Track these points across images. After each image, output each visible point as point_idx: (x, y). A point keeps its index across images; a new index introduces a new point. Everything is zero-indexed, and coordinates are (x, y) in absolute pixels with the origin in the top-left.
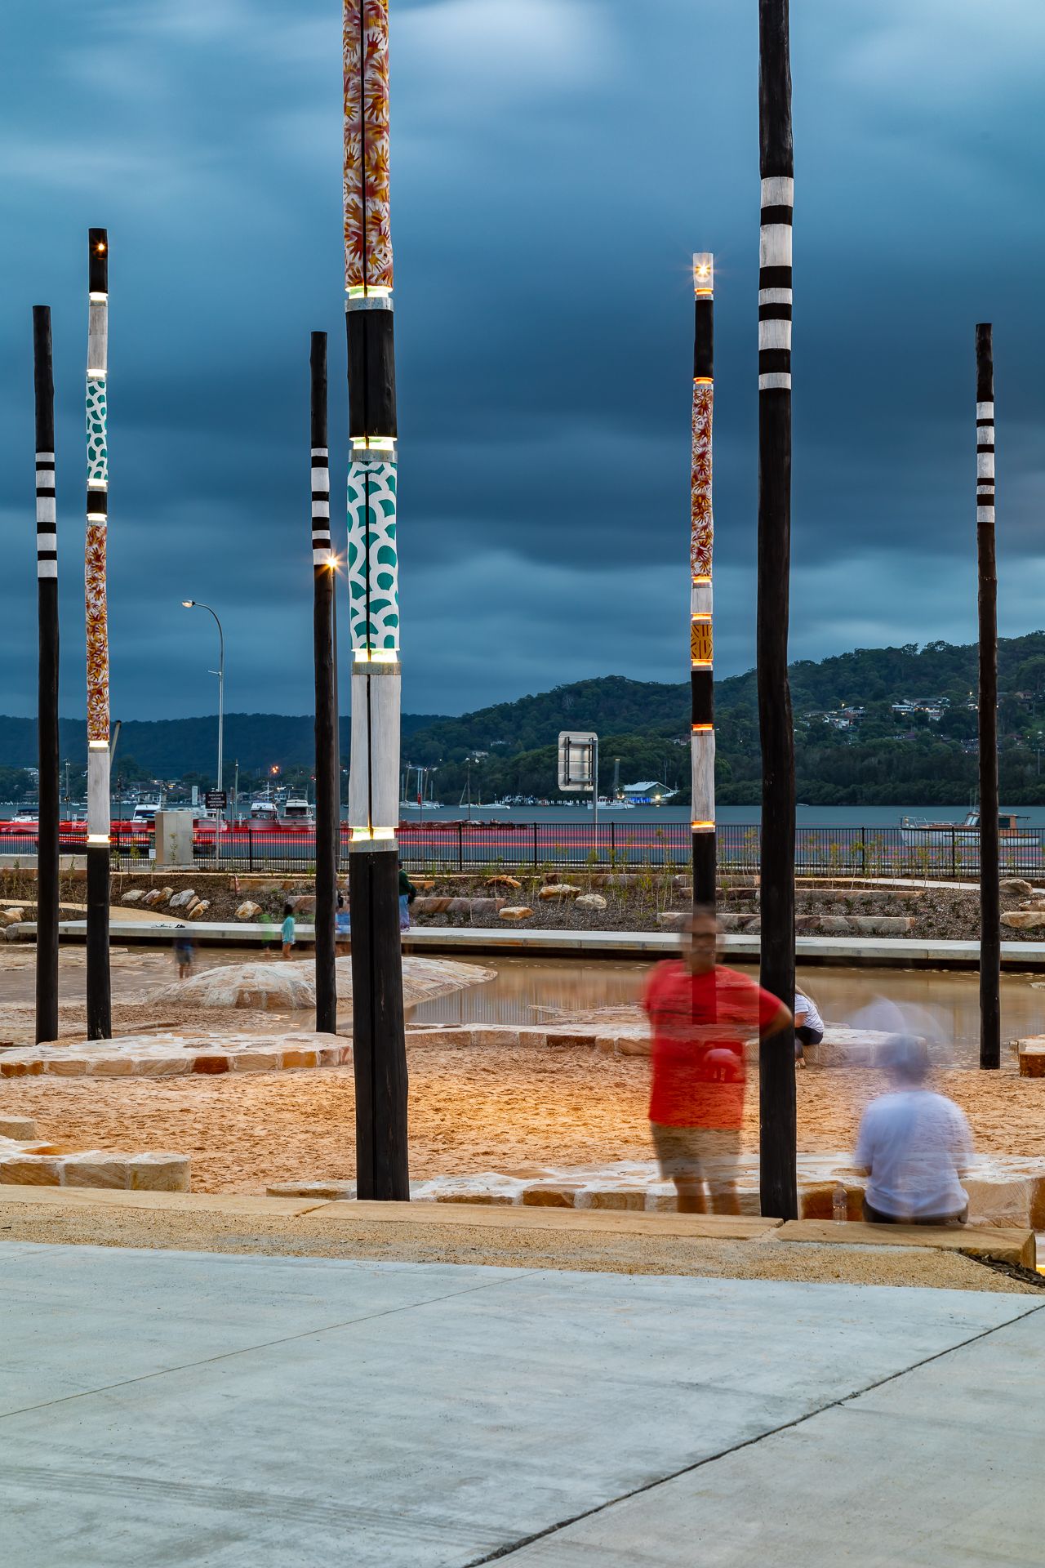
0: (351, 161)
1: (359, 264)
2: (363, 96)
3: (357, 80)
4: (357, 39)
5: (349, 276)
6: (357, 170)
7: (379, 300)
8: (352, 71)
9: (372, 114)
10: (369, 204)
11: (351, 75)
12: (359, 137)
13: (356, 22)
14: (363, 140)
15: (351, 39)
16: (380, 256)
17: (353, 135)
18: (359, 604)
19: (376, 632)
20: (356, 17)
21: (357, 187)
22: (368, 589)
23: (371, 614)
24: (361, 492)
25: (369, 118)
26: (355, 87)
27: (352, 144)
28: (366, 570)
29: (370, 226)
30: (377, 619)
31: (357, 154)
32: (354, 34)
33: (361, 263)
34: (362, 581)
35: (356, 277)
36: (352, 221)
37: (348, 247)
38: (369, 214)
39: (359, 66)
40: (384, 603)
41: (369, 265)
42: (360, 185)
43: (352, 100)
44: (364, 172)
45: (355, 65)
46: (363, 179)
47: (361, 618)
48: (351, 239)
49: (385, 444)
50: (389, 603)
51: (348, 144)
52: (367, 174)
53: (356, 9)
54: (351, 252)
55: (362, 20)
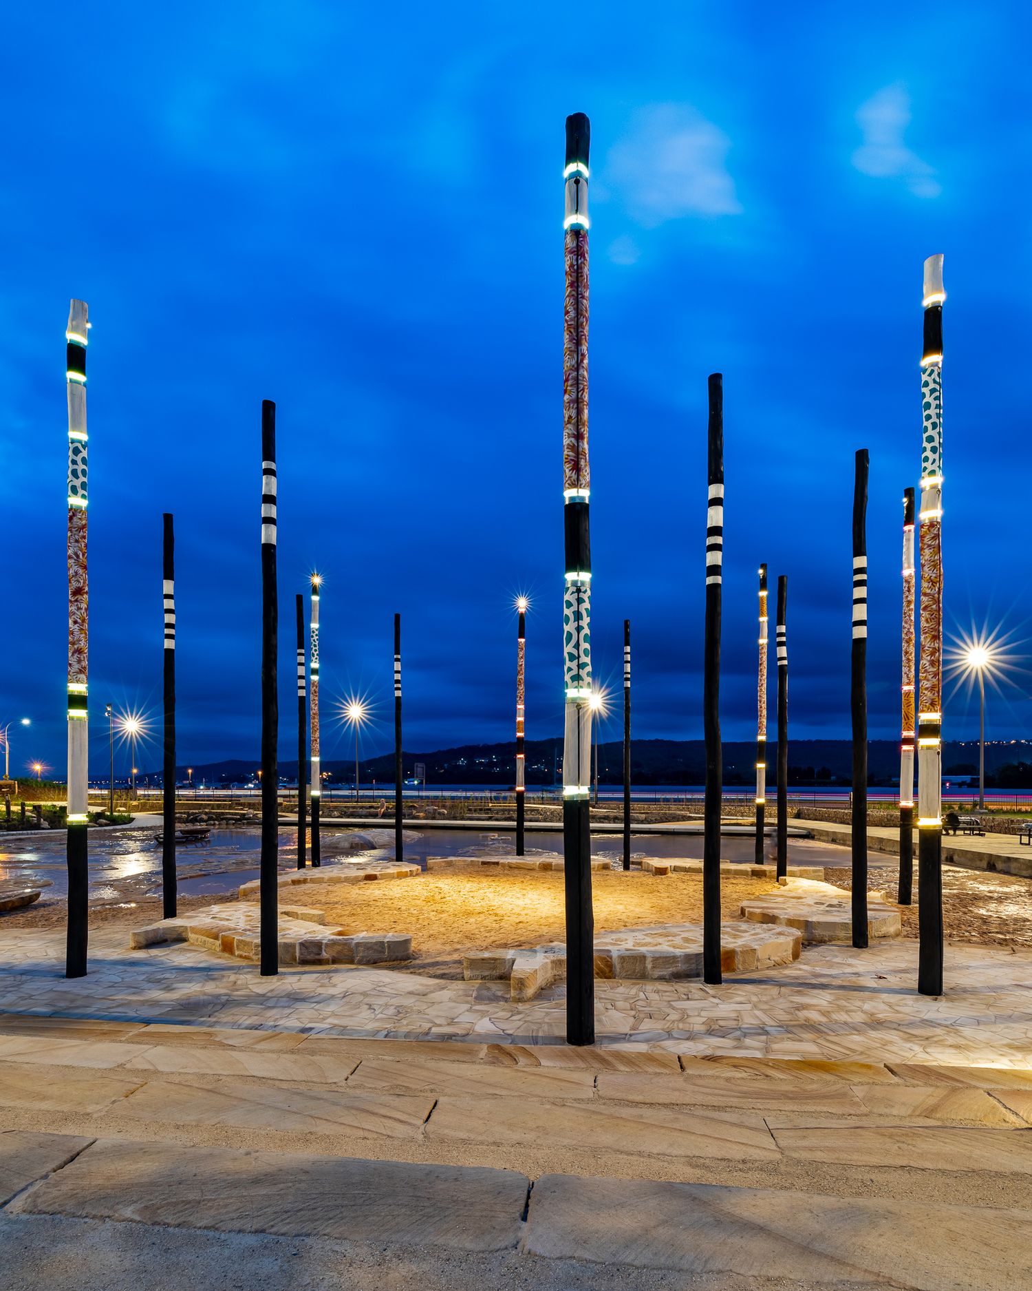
0: (570, 420)
1: (574, 476)
2: (578, 384)
3: (574, 374)
4: (574, 351)
5: (568, 484)
6: (574, 424)
7: (583, 498)
8: (571, 369)
9: (583, 394)
10: (580, 444)
11: (571, 372)
12: (575, 406)
13: (574, 341)
14: (577, 408)
15: (571, 351)
16: (586, 474)
17: (571, 405)
18: (574, 665)
19: (583, 680)
20: (574, 339)
21: (574, 434)
22: (579, 656)
23: (580, 670)
24: (575, 604)
25: (581, 396)
26: (573, 378)
27: (571, 410)
28: (577, 646)
29: (581, 456)
30: (583, 673)
31: (574, 415)
32: (573, 349)
33: (576, 476)
34: (575, 652)
35: (573, 484)
36: (571, 453)
37: (568, 468)
38: (580, 449)
39: (576, 366)
40: (585, 665)
41: (581, 478)
42: (576, 433)
43: (571, 386)
44: (578, 426)
45: (573, 366)
46: (578, 430)
47: (574, 672)
48: (570, 463)
49: (585, 577)
50: (588, 665)
51: (568, 410)
52: (580, 427)
53: (574, 334)
54: (570, 471)
55: (577, 340)
